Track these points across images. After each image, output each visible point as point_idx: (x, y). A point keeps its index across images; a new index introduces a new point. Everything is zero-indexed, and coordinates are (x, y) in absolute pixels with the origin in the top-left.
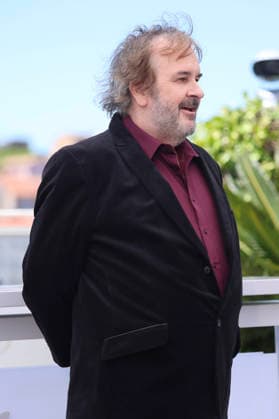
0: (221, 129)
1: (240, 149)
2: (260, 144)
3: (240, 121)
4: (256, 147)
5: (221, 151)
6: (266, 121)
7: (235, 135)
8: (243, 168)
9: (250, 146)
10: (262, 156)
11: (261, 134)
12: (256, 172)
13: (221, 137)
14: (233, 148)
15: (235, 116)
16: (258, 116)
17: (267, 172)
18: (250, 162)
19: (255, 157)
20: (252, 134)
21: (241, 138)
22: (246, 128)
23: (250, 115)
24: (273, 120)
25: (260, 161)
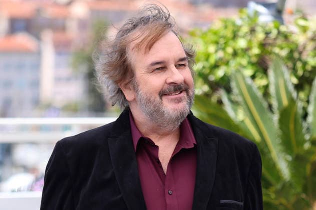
0: (217, 43)
1: (234, 64)
2: (254, 60)
3: (235, 37)
4: (249, 62)
5: (216, 66)
6: (261, 36)
7: (230, 50)
8: (238, 85)
9: (244, 62)
10: (255, 72)
11: (256, 51)
12: (250, 89)
13: (216, 52)
14: (227, 63)
16: (253, 31)
17: (259, 88)
18: (244, 78)
19: (249, 72)
21: (235, 54)
22: (242, 43)
23: (245, 29)
25: (253, 77)
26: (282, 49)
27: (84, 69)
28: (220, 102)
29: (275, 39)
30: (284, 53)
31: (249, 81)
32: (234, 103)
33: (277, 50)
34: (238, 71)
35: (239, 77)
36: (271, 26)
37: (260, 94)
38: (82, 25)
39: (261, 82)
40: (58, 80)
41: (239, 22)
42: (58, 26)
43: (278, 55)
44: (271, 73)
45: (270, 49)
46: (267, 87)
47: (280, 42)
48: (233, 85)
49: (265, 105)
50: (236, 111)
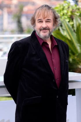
1: (63, 18)
2: (69, 16)
3: (63, 9)
4: (68, 17)
6: (71, 9)
7: (62, 14)
8: (64, 24)
9: (66, 17)
10: (70, 20)
11: (70, 14)
12: (68, 25)
14: (61, 17)
15: (62, 7)
16: (69, 8)
17: (71, 25)
19: (67, 20)
20: (67, 13)
21: (63, 15)
22: (65, 11)
23: (66, 7)
24: (73, 9)
25: (69, 22)
26: (77, 13)
27: (17, 19)
28: (59, 29)
29: (76, 10)
30: (78, 14)
31: (68, 23)
32: (63, 30)
33: (76, 13)
34: (64, 20)
35: (65, 22)
36: (74, 6)
37: (71, 27)
38: (16, 6)
39: (71, 23)
40: (9, 23)
41: (64, 5)
42: (8, 7)
43: (76, 15)
44: (74, 20)
45: (74, 13)
46: (73, 25)
47: (77, 11)
48: (63, 24)
49: (73, 30)
50: (64, 32)
